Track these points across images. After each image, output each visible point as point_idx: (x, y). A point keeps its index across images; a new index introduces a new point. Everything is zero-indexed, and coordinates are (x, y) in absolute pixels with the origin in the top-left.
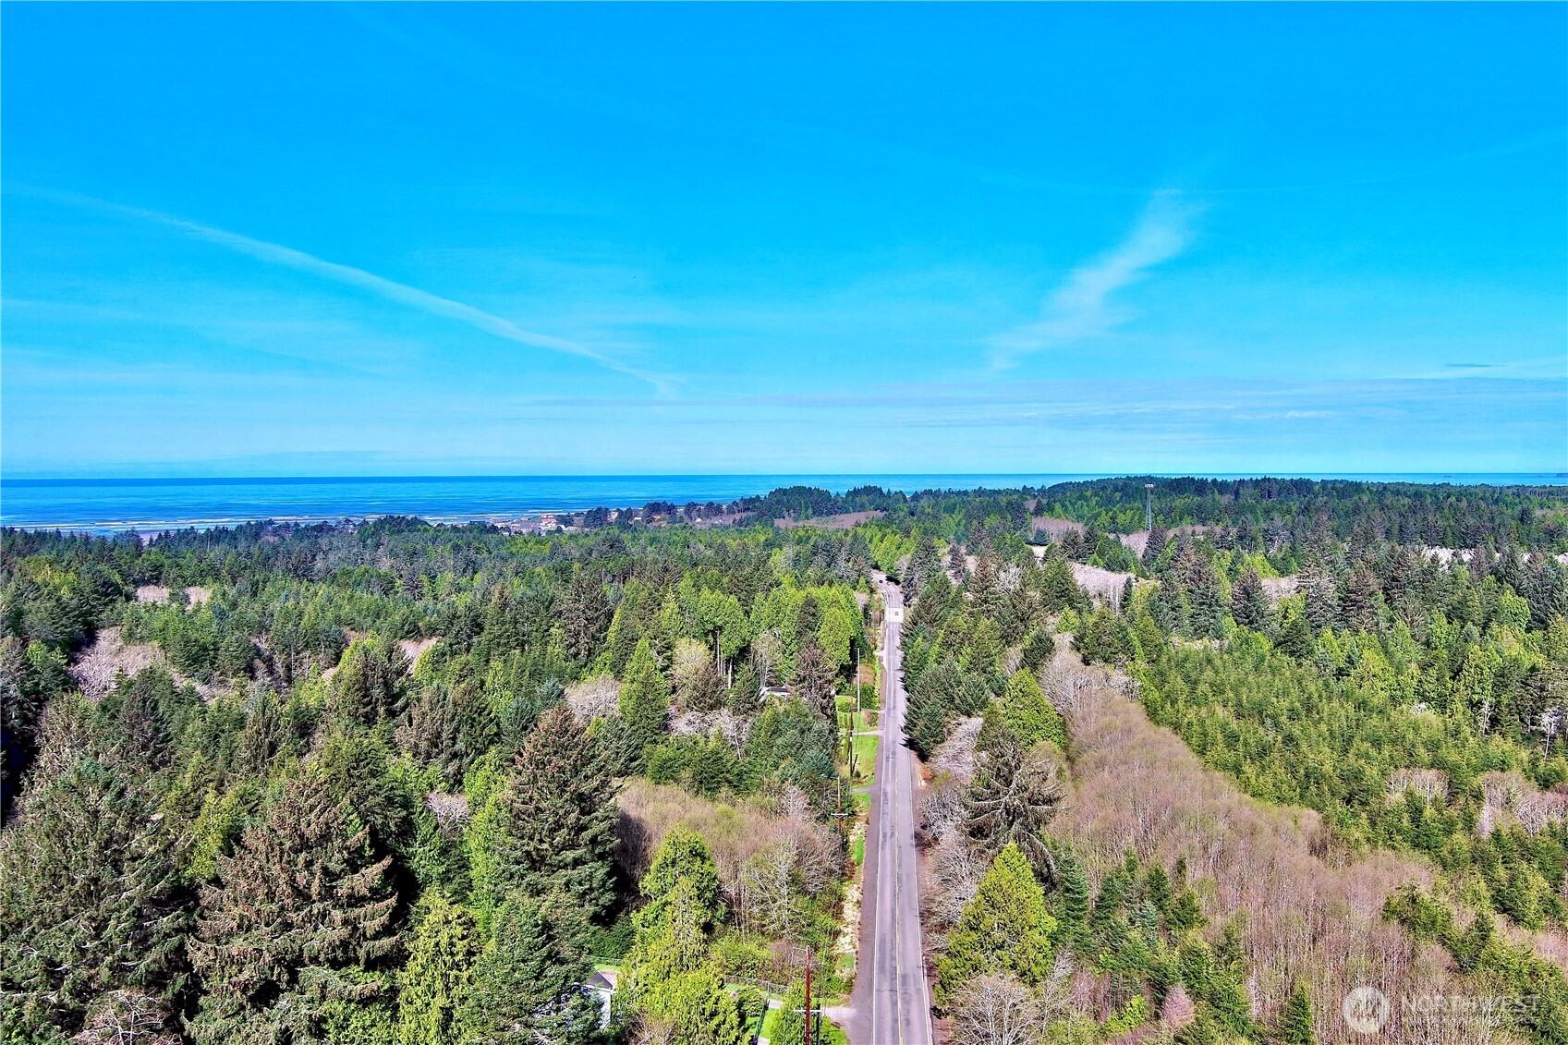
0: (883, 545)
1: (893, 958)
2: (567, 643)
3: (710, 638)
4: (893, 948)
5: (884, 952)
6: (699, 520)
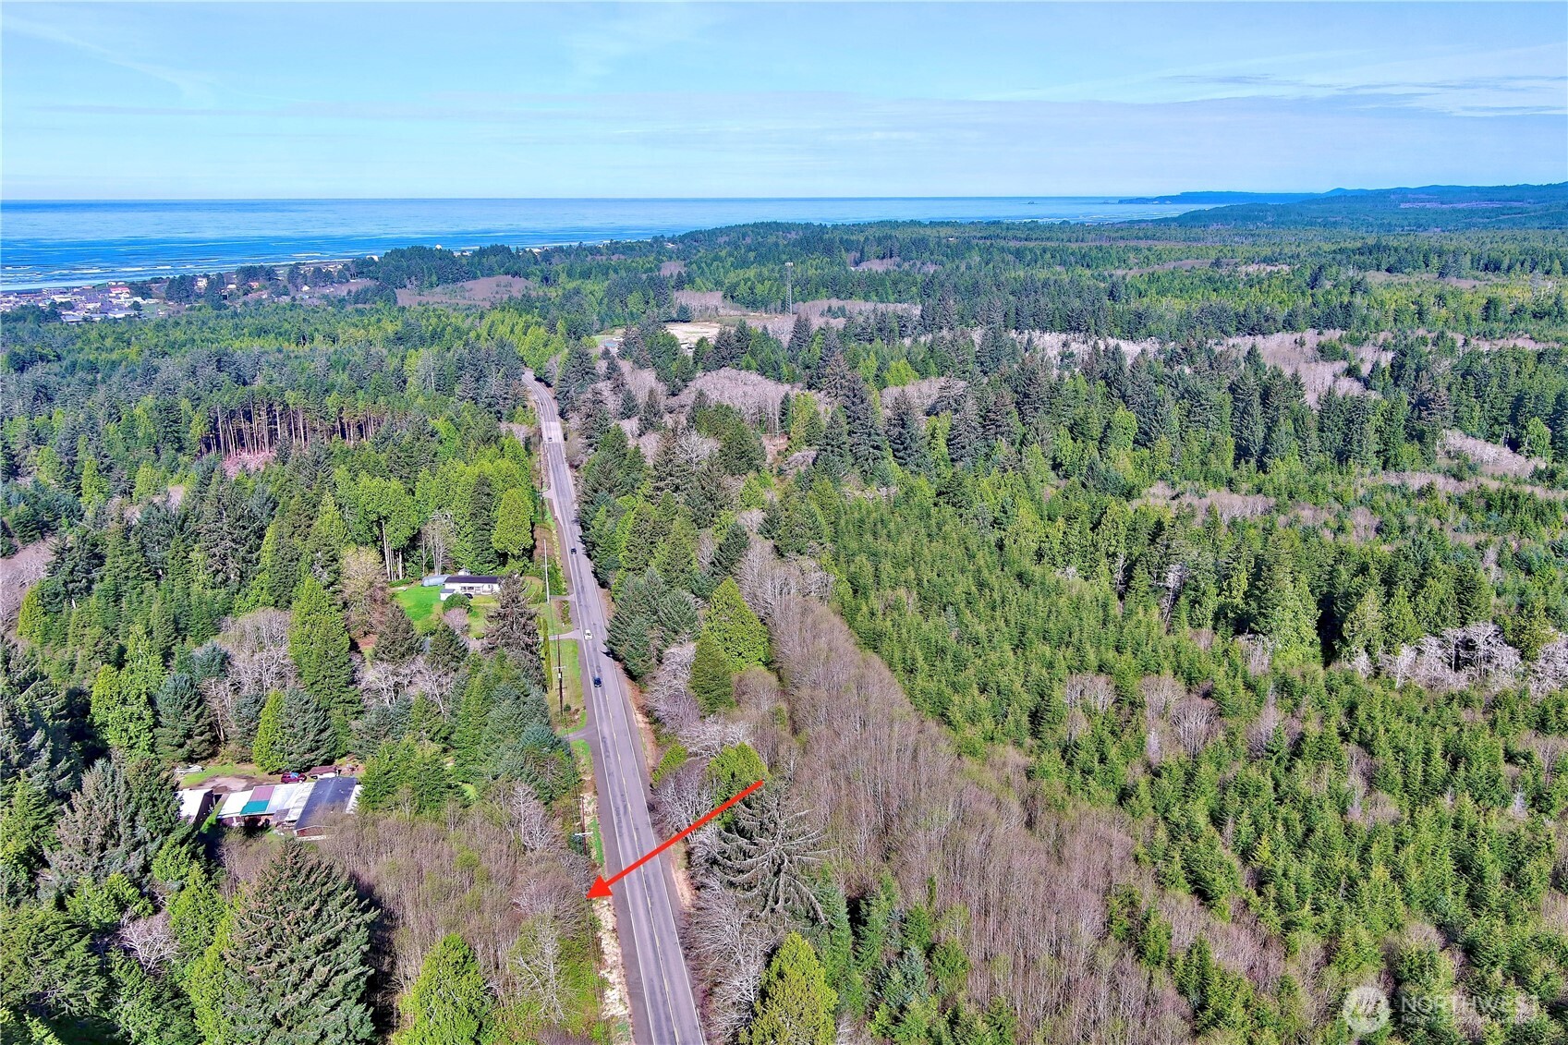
0: (527, 339)
1: (668, 1019)
2: (213, 569)
3: (376, 530)
4: (665, 1002)
5: (658, 1009)
6: (306, 288)
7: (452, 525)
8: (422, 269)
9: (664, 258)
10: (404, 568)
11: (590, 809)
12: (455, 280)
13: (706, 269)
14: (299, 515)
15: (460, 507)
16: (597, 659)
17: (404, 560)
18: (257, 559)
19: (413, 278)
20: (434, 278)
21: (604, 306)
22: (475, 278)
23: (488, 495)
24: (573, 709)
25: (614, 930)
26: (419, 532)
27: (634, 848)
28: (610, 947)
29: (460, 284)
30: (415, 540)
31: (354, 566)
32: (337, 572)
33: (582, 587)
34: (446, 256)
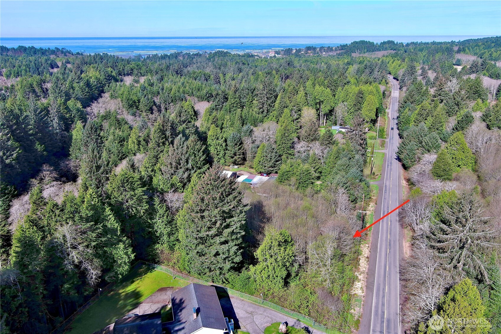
0: (393, 65)
1: (383, 305)
2: (259, 107)
3: (318, 106)
5: (379, 298)
6: (324, 53)
7: (346, 108)
8: (362, 47)
9: (454, 45)
10: (326, 122)
11: (372, 209)
12: (373, 51)
13: (471, 50)
14: (291, 94)
15: (350, 102)
16: (391, 160)
17: (327, 119)
18: (274, 106)
19: (359, 50)
20: (366, 50)
21: (426, 58)
22: (380, 51)
23: (362, 98)
24: (376, 174)
25: (367, 257)
26: (333, 109)
27: (387, 228)
28: (363, 264)
29: (374, 52)
30: (331, 111)
31: (306, 113)
32: (300, 115)
33: (393, 138)
34: (372, 44)
